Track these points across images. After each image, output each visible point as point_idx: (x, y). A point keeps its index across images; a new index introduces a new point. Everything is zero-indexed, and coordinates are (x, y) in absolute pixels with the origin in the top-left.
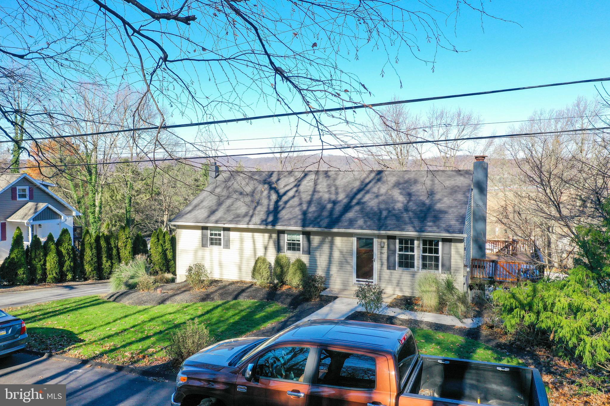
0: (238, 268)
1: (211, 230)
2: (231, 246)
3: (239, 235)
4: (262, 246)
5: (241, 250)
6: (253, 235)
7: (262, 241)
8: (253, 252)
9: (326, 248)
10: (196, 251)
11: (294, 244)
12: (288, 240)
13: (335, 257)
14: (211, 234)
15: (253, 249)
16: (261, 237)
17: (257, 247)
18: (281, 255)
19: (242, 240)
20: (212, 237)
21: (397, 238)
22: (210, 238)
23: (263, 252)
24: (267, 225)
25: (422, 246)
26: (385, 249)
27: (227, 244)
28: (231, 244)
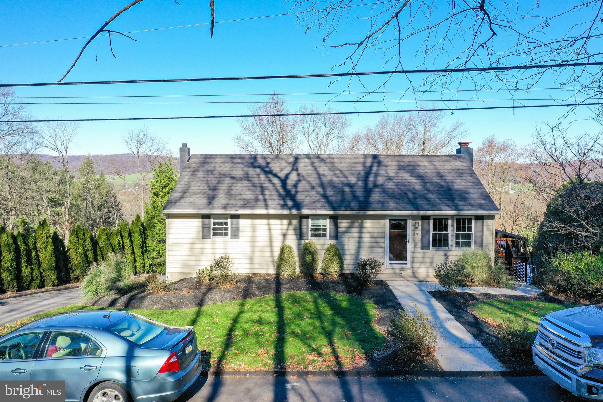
0: (249, 260)
1: (214, 218)
2: (240, 235)
3: (250, 223)
4: (280, 233)
5: (253, 240)
6: (268, 222)
7: (279, 228)
8: (268, 241)
9: (355, 232)
10: (192, 244)
11: (318, 229)
12: (312, 226)
13: (365, 241)
14: (215, 224)
15: (268, 238)
16: (279, 223)
17: (273, 236)
18: (305, 242)
19: (254, 229)
20: (216, 226)
21: (431, 218)
22: (213, 227)
23: (281, 241)
24: (290, 210)
25: (455, 225)
26: (419, 229)
27: (237, 234)
28: (241, 233)
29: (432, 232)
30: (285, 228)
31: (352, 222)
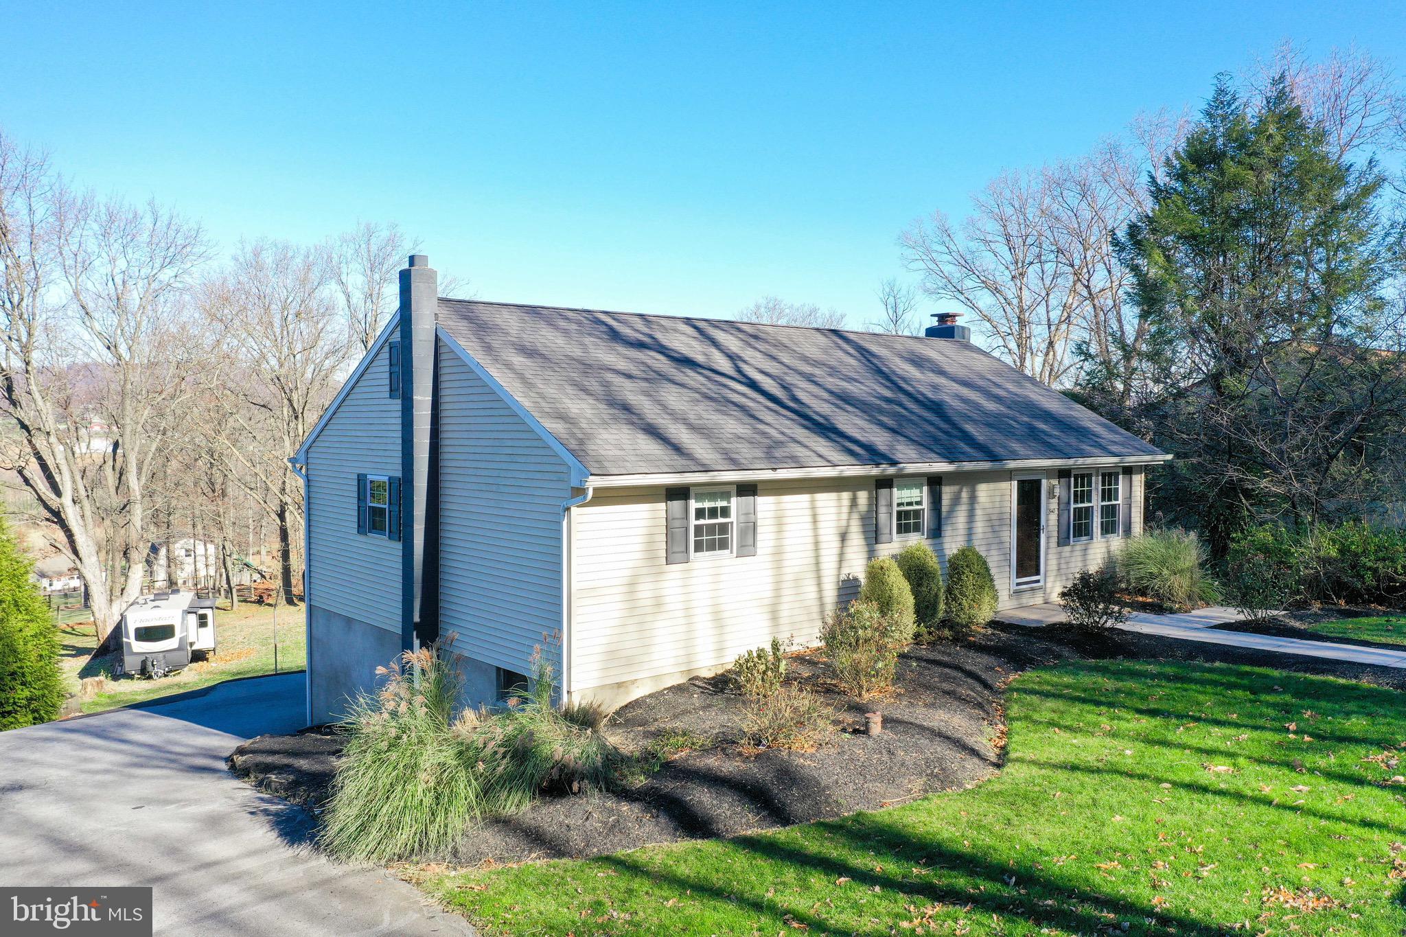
0: (769, 615)
1: (700, 498)
2: (758, 544)
4: (834, 531)
5: (778, 553)
6: (813, 501)
7: (834, 517)
8: (811, 554)
10: (632, 585)
11: (907, 513)
12: (898, 505)
14: (699, 514)
15: (811, 547)
16: (834, 503)
17: (821, 539)
20: (702, 522)
21: (1073, 473)
22: (696, 526)
23: (836, 551)
24: (877, 465)
25: (1100, 488)
26: (1056, 500)
27: (750, 542)
28: (759, 537)
29: (1073, 506)
30: (845, 516)
31: (960, 491)
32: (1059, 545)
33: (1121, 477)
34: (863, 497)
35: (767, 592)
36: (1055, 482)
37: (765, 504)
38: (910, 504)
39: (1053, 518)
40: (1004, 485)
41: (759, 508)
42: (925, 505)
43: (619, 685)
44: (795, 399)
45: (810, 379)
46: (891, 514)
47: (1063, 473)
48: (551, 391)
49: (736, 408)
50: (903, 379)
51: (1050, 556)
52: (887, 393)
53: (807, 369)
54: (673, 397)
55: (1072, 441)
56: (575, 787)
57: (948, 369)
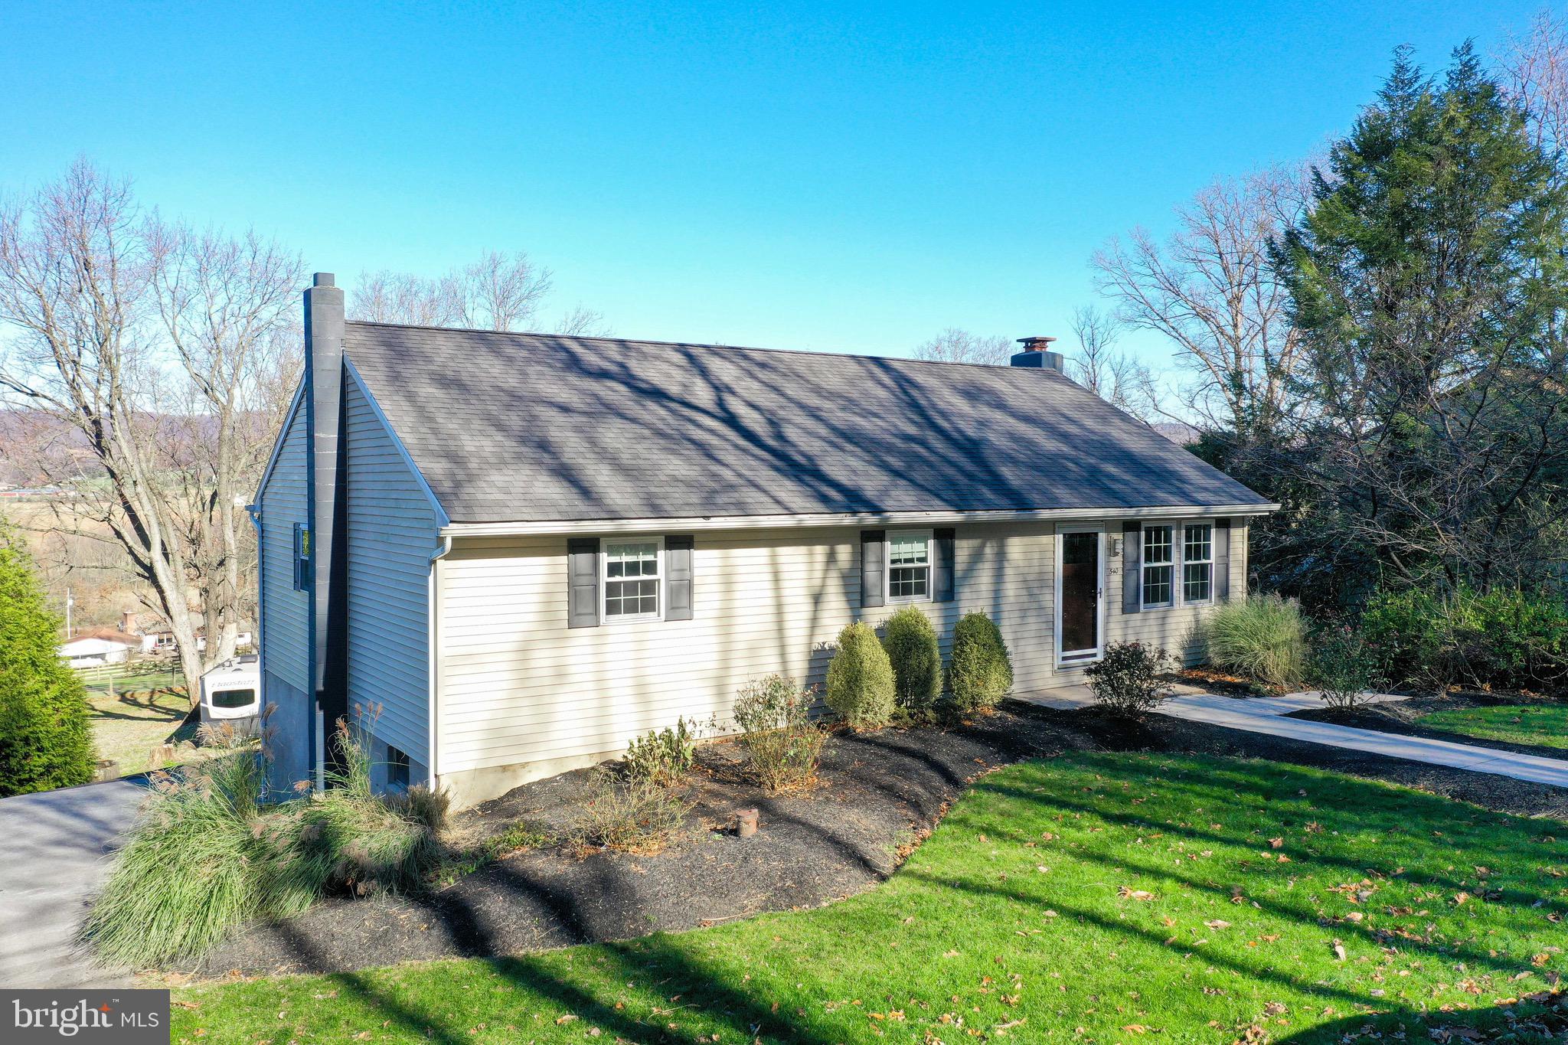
0: (713, 691)
1: (612, 551)
2: (696, 606)
3: (719, 563)
4: (804, 591)
5: (726, 618)
6: (774, 556)
7: (804, 575)
8: (772, 618)
9: (985, 574)
11: (906, 572)
12: (893, 562)
13: (1012, 600)
14: (613, 570)
15: (772, 610)
16: (805, 559)
17: (785, 600)
19: (728, 581)
20: (617, 579)
21: (1144, 525)
22: (608, 584)
23: (807, 615)
24: (854, 513)
25: (1183, 543)
26: (1120, 558)
27: (685, 602)
28: (696, 598)
29: (1143, 565)
30: (819, 574)
31: (983, 546)
32: (1124, 611)
33: (1213, 531)
34: (844, 552)
35: (710, 662)
36: (1118, 536)
37: (704, 561)
38: (911, 560)
39: (1117, 580)
40: (1045, 539)
41: (696, 563)
42: (931, 562)
43: (504, 768)
44: (780, 437)
45: (814, 414)
46: (882, 572)
47: (1130, 526)
48: (452, 426)
49: (692, 446)
50: (944, 414)
51: (1112, 625)
52: (912, 430)
53: (814, 401)
54: (614, 435)
55: (1145, 486)
56: (361, 888)
57: (1011, 402)
